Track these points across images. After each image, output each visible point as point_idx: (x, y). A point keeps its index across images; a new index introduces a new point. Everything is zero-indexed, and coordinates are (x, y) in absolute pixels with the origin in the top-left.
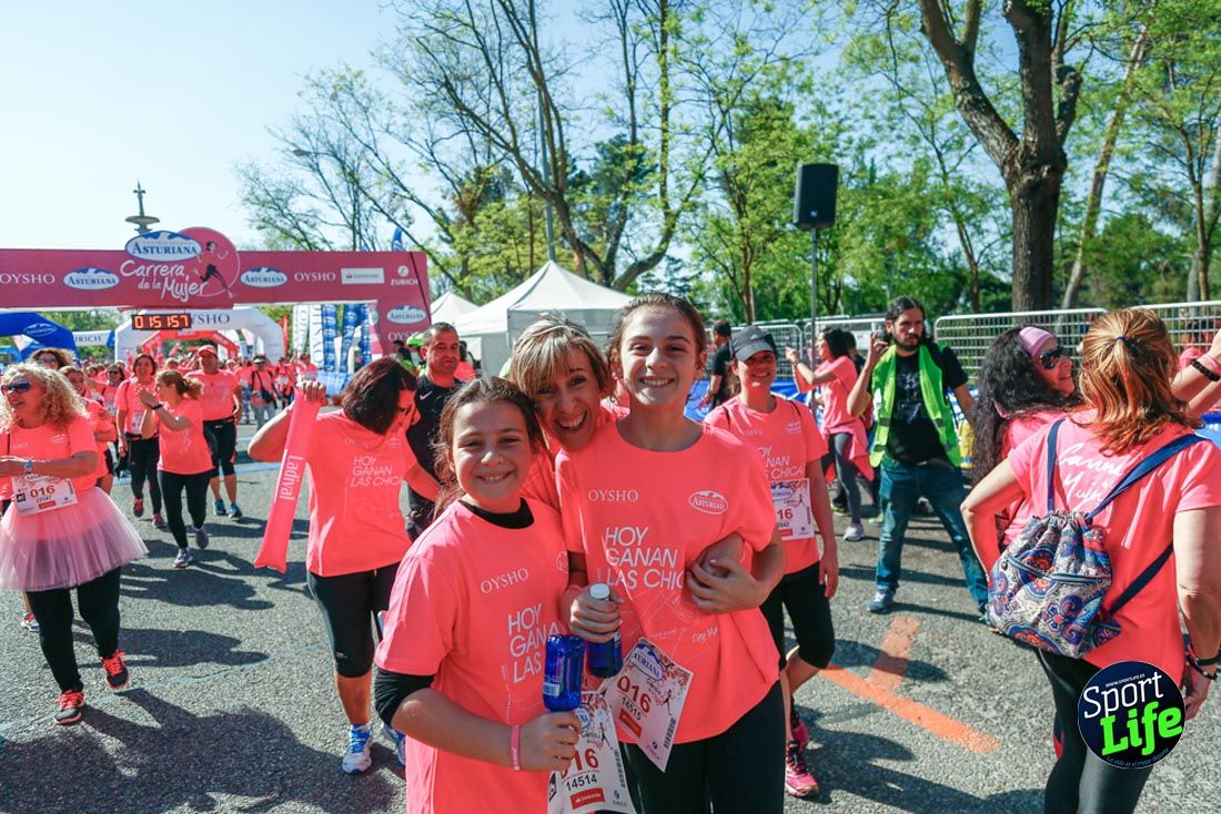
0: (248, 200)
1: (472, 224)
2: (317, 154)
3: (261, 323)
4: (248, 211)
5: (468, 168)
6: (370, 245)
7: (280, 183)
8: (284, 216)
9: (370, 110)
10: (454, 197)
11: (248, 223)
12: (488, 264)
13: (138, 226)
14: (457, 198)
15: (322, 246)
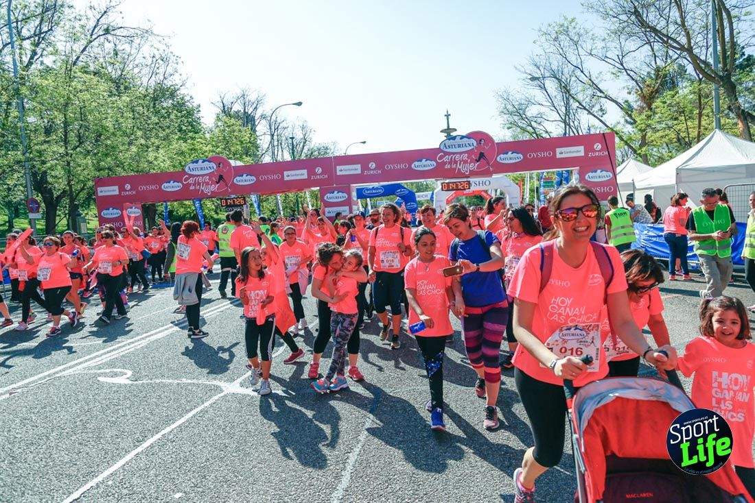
0: (503, 112)
1: (651, 109)
2: (544, 78)
3: (508, 185)
4: (502, 119)
5: (649, 70)
6: (576, 132)
7: (521, 99)
8: (523, 119)
9: (579, 42)
10: (636, 93)
11: (502, 126)
12: (662, 137)
13: (446, 134)
14: (640, 92)
15: (545, 135)
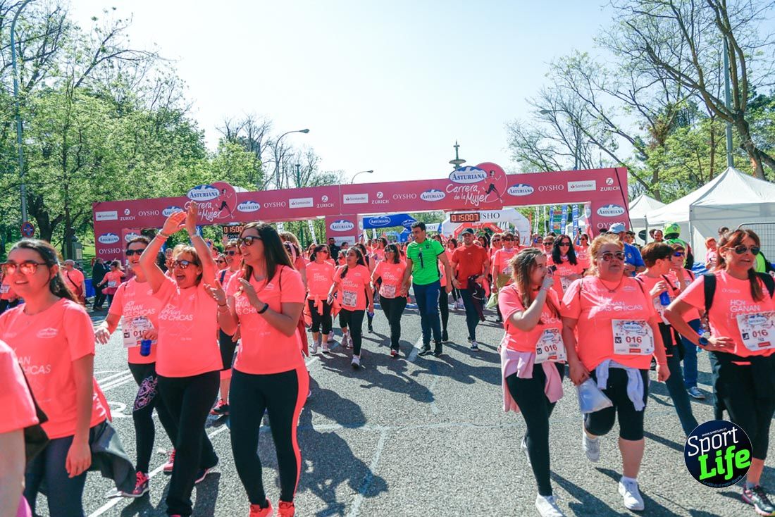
0: (513, 144)
1: (663, 145)
3: (517, 218)
5: (661, 106)
6: (587, 166)
7: (532, 132)
8: (533, 152)
9: (591, 77)
10: (648, 128)
11: (512, 158)
12: (674, 173)
13: (455, 165)
14: (652, 128)
15: (555, 168)
